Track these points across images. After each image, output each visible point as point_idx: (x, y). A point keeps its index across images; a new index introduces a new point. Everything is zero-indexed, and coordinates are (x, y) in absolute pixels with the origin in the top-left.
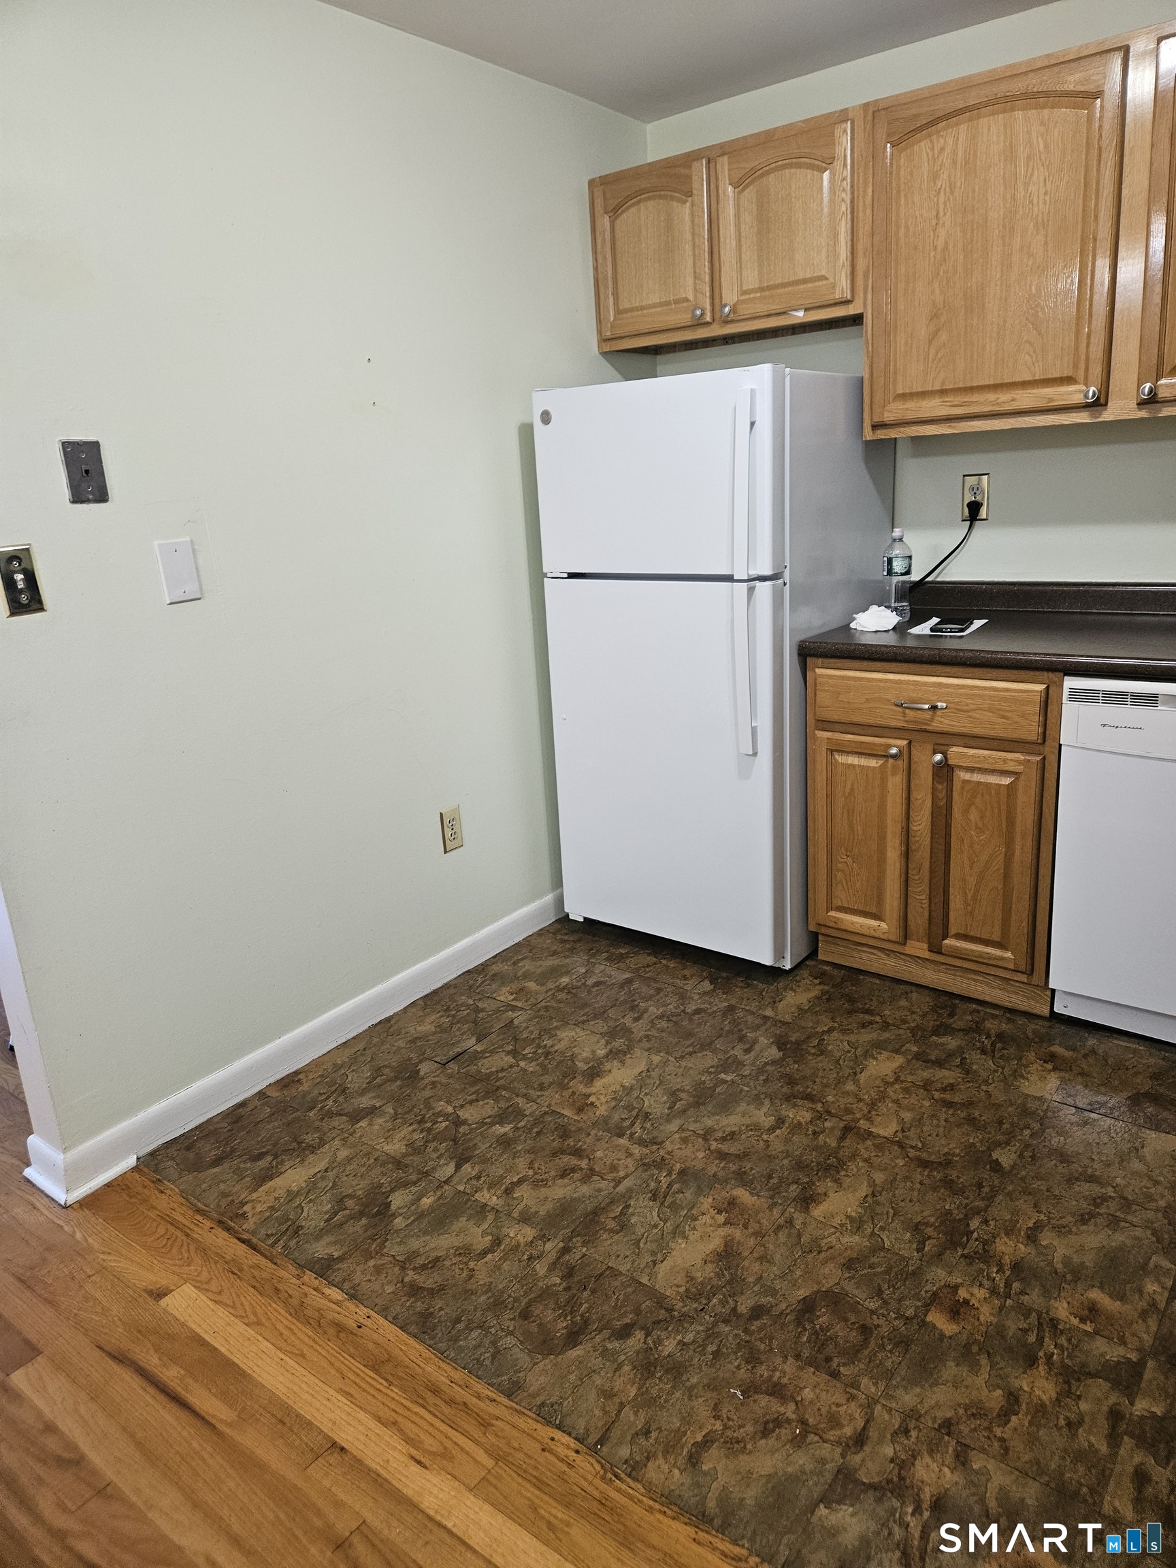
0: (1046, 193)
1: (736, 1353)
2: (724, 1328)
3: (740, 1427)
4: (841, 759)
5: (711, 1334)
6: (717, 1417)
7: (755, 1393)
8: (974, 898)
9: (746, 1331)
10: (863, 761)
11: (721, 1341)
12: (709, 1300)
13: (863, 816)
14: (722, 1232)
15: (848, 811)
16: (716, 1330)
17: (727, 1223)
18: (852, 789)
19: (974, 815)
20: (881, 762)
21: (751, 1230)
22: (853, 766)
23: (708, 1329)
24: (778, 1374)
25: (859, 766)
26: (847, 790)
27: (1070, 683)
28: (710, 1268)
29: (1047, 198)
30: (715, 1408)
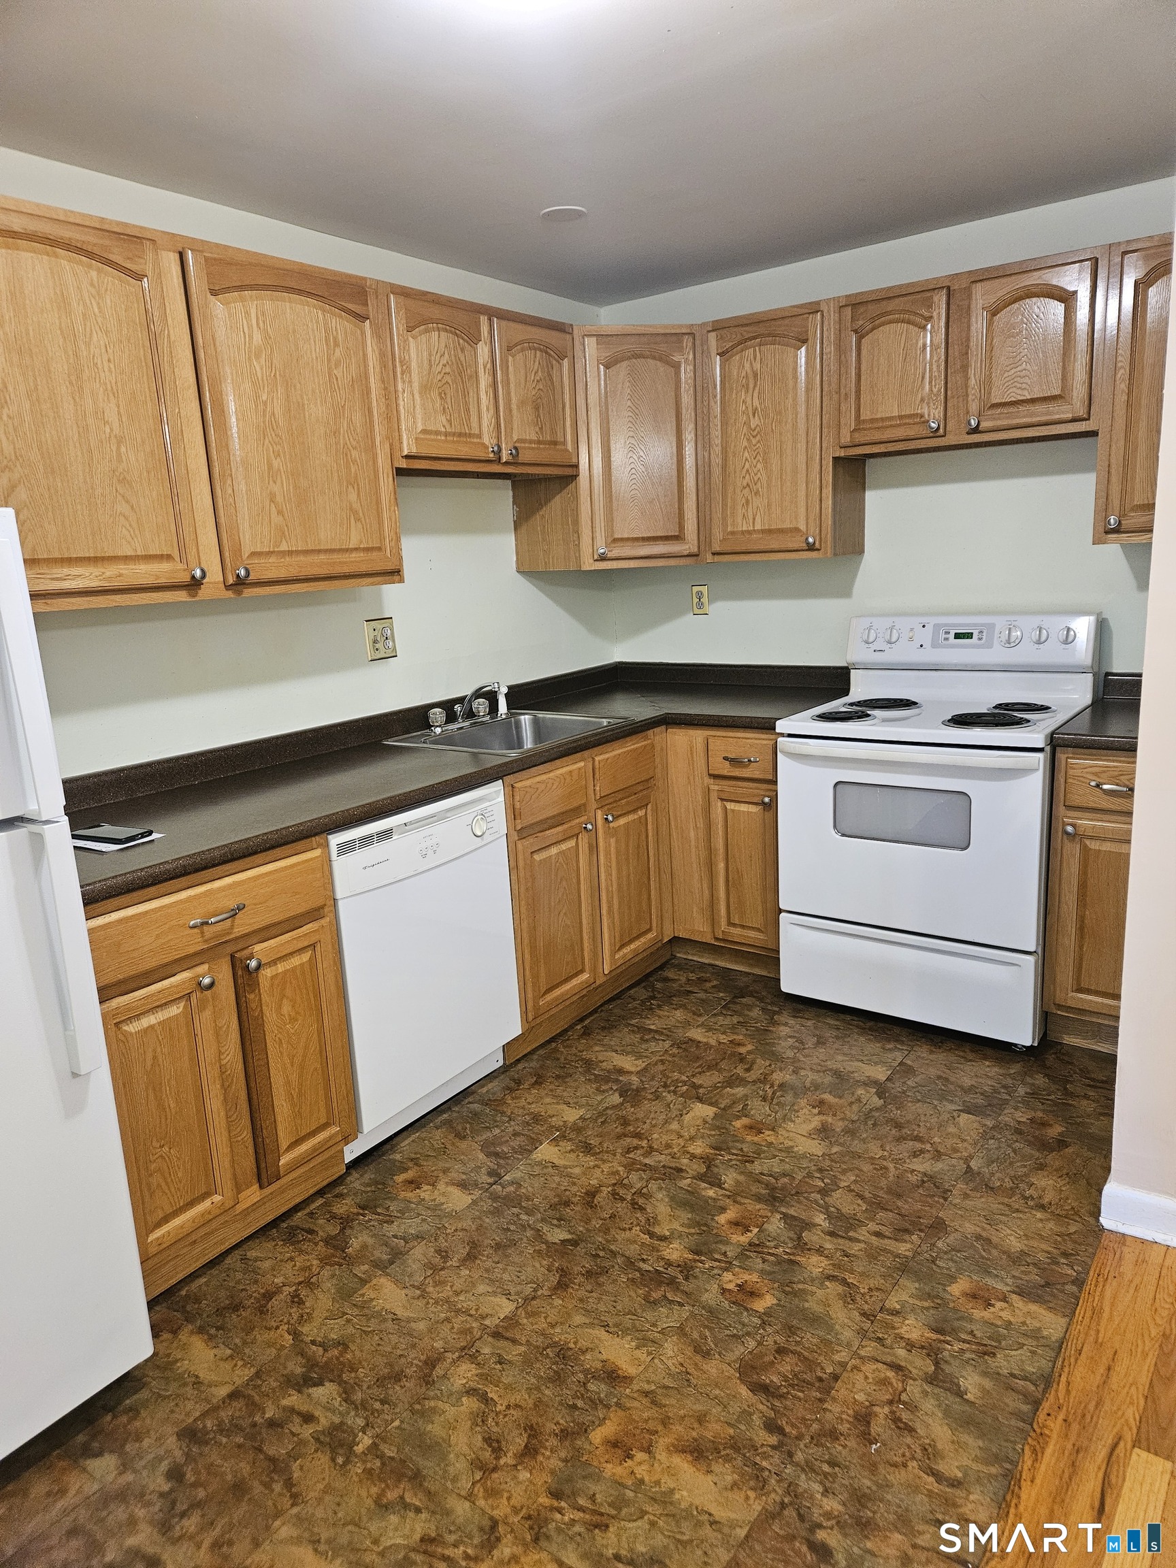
0: (109, 361)
1: (828, 1448)
2: (799, 1457)
3: (909, 1447)
4: (132, 1028)
5: (809, 1468)
6: (905, 1465)
7: (869, 1434)
8: (300, 1094)
9: (799, 1437)
10: (161, 1016)
11: (816, 1460)
12: (763, 1469)
13: (173, 1082)
14: (661, 1455)
15: (154, 1089)
16: (803, 1463)
17: (648, 1450)
18: (155, 1058)
19: (286, 1009)
20: (182, 1004)
21: (660, 1428)
22: (152, 1027)
23: (803, 1470)
24: (844, 1416)
25: (159, 1023)
26: (149, 1063)
27: (335, 840)
28: (717, 1468)
29: (112, 366)
30: (895, 1465)
